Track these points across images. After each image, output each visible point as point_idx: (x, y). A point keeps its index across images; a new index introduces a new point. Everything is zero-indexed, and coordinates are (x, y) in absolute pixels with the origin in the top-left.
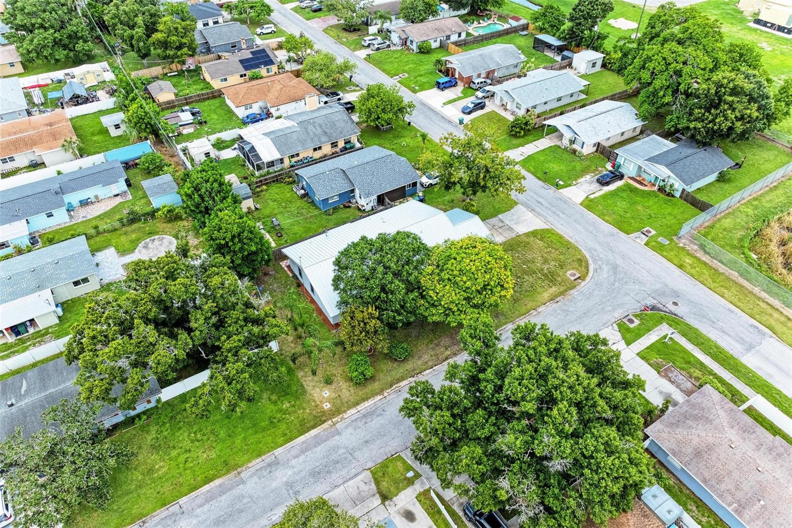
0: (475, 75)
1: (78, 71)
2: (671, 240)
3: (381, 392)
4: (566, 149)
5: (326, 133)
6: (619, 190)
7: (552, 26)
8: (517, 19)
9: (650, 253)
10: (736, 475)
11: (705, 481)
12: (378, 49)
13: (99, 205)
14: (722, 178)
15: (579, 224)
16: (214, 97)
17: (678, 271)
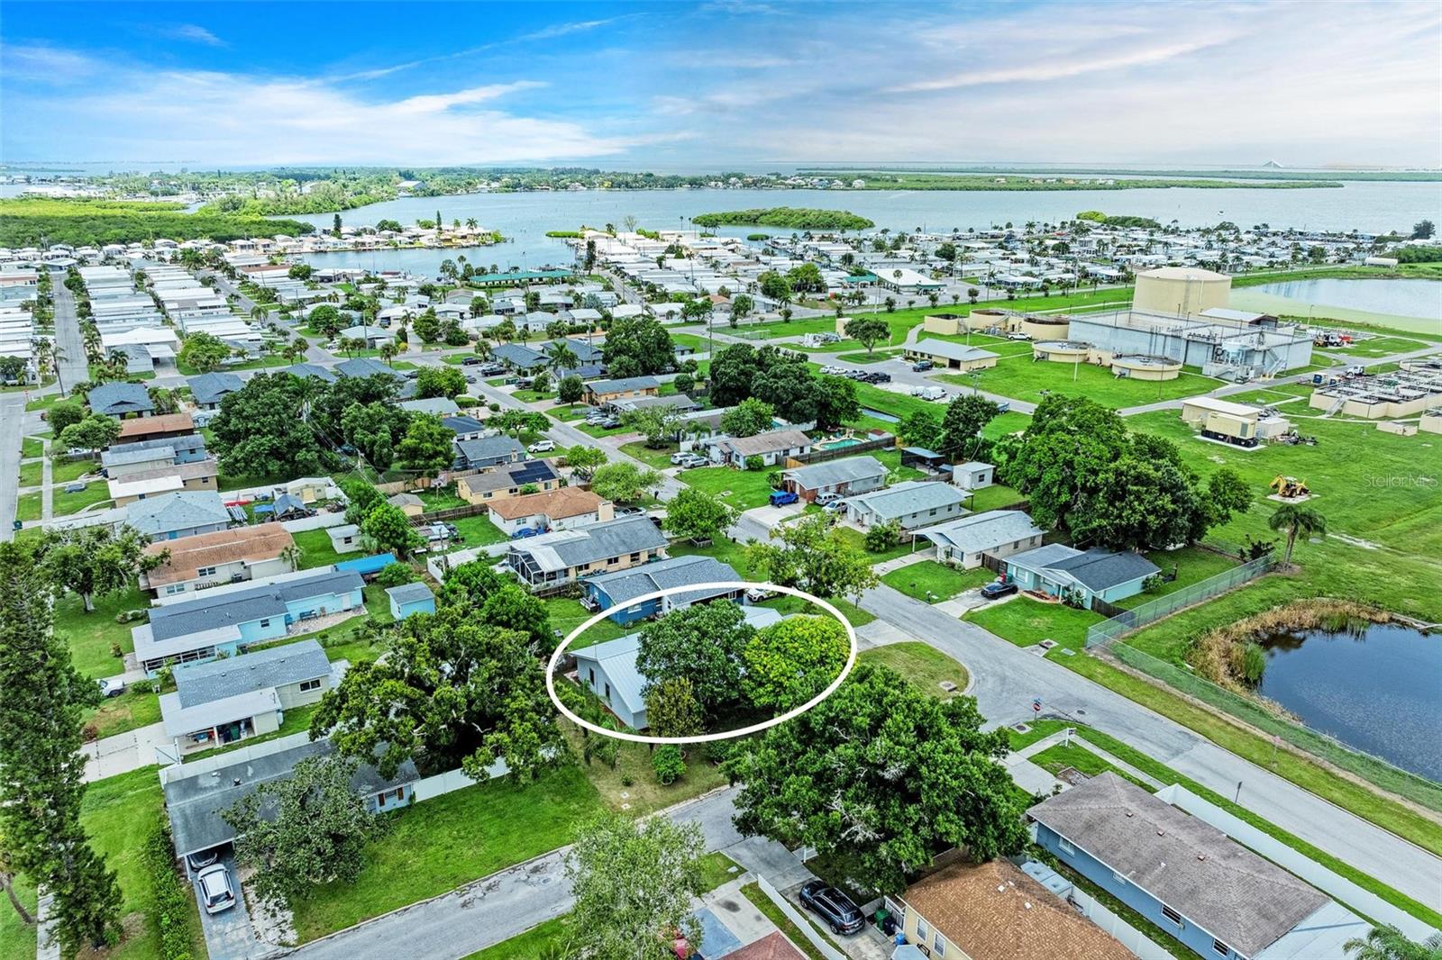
0: (821, 487)
1: (291, 486)
2: (1078, 651)
3: (696, 794)
4: (941, 563)
5: (624, 543)
6: (1010, 603)
7: (924, 437)
8: (879, 432)
9: (1050, 664)
10: (1134, 843)
11: (1098, 853)
12: (693, 466)
13: (325, 619)
14: (1149, 590)
15: (958, 637)
16: (474, 515)
17: (1086, 682)
